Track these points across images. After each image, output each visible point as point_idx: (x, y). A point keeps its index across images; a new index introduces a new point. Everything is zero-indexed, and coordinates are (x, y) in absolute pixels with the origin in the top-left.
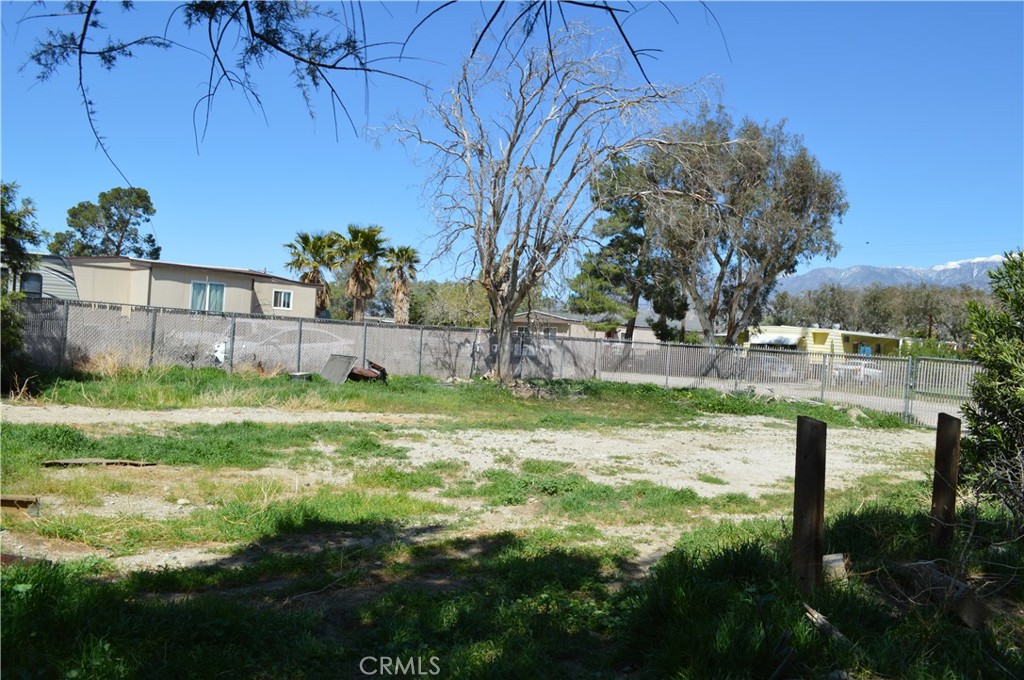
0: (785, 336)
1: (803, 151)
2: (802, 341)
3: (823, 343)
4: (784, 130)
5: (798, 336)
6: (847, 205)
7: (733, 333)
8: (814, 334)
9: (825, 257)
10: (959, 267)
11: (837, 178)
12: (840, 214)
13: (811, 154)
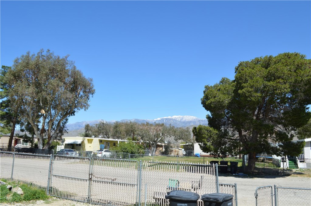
0: (77, 140)
1: (75, 67)
2: (83, 142)
3: (91, 143)
4: (68, 59)
5: (81, 140)
6: (94, 90)
7: (50, 140)
8: (88, 140)
9: (84, 109)
10: (160, 119)
11: (91, 80)
12: (92, 94)
13: (78, 69)
